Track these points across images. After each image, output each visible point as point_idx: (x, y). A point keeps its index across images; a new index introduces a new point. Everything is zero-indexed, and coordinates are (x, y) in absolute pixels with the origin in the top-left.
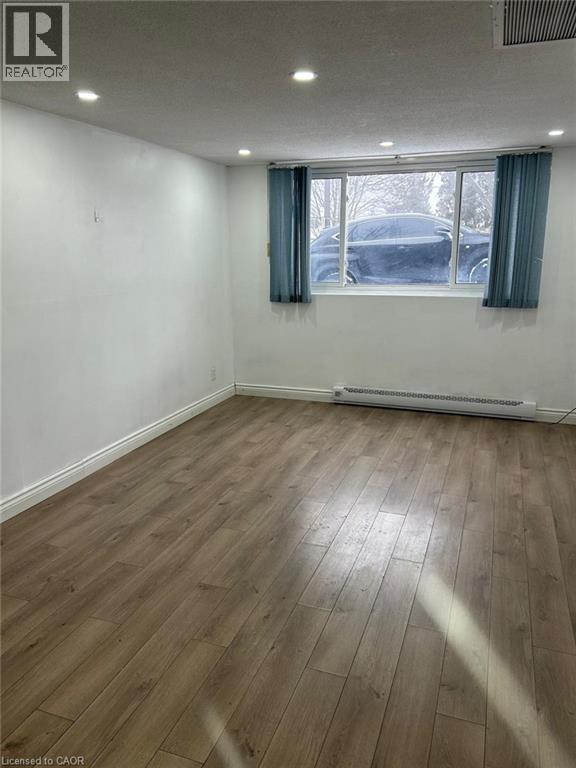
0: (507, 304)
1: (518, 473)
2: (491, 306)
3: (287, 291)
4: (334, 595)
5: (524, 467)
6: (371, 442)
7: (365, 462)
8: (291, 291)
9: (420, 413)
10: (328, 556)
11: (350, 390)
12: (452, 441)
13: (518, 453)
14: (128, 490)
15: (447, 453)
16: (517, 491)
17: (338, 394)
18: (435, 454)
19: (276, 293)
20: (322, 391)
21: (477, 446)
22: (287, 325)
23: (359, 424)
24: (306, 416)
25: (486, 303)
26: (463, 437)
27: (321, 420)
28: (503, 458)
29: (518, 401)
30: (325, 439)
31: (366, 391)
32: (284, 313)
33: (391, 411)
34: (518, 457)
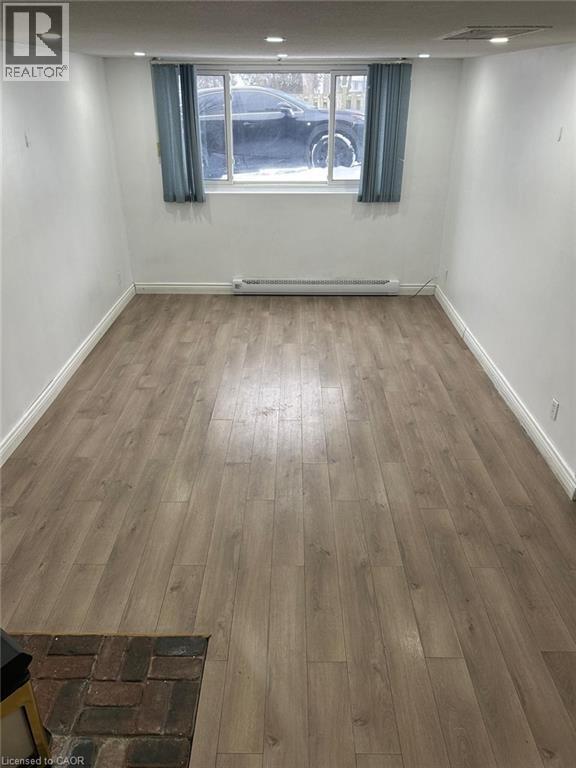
0: (378, 200)
1: (402, 342)
2: (366, 201)
3: (181, 191)
4: (323, 452)
5: (404, 336)
6: (285, 330)
7: (289, 348)
8: (185, 191)
9: (310, 297)
10: (304, 427)
11: (249, 282)
12: (346, 322)
13: (396, 325)
14: (108, 401)
15: (346, 331)
16: (407, 357)
17: (237, 286)
18: (338, 334)
19: (171, 194)
20: (221, 285)
21: (365, 323)
22: (183, 224)
23: (266, 314)
24: (217, 311)
25: (361, 199)
26: (352, 315)
27: (232, 314)
28: (387, 332)
29: (385, 280)
30: (246, 332)
31: (263, 282)
32: (179, 212)
33: (286, 298)
34: (397, 329)
